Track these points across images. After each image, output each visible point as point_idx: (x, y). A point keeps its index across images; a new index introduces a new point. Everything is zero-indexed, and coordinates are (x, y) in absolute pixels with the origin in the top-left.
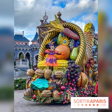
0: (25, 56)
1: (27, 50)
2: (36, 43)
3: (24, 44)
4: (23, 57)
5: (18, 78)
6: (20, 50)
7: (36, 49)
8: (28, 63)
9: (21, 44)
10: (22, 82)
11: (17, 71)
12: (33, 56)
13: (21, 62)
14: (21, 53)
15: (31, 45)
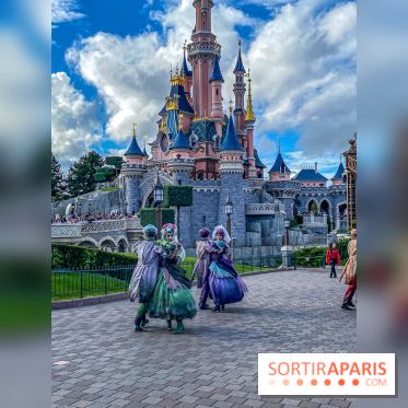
0: (319, 207)
1: (322, 195)
2: (340, 183)
3: (317, 185)
4: (316, 208)
5: (309, 247)
6: (310, 195)
7: (341, 193)
8: (325, 218)
9: (311, 185)
10: (317, 253)
11: (305, 232)
12: (334, 206)
13: (312, 218)
14: (312, 202)
15: (331, 187)
